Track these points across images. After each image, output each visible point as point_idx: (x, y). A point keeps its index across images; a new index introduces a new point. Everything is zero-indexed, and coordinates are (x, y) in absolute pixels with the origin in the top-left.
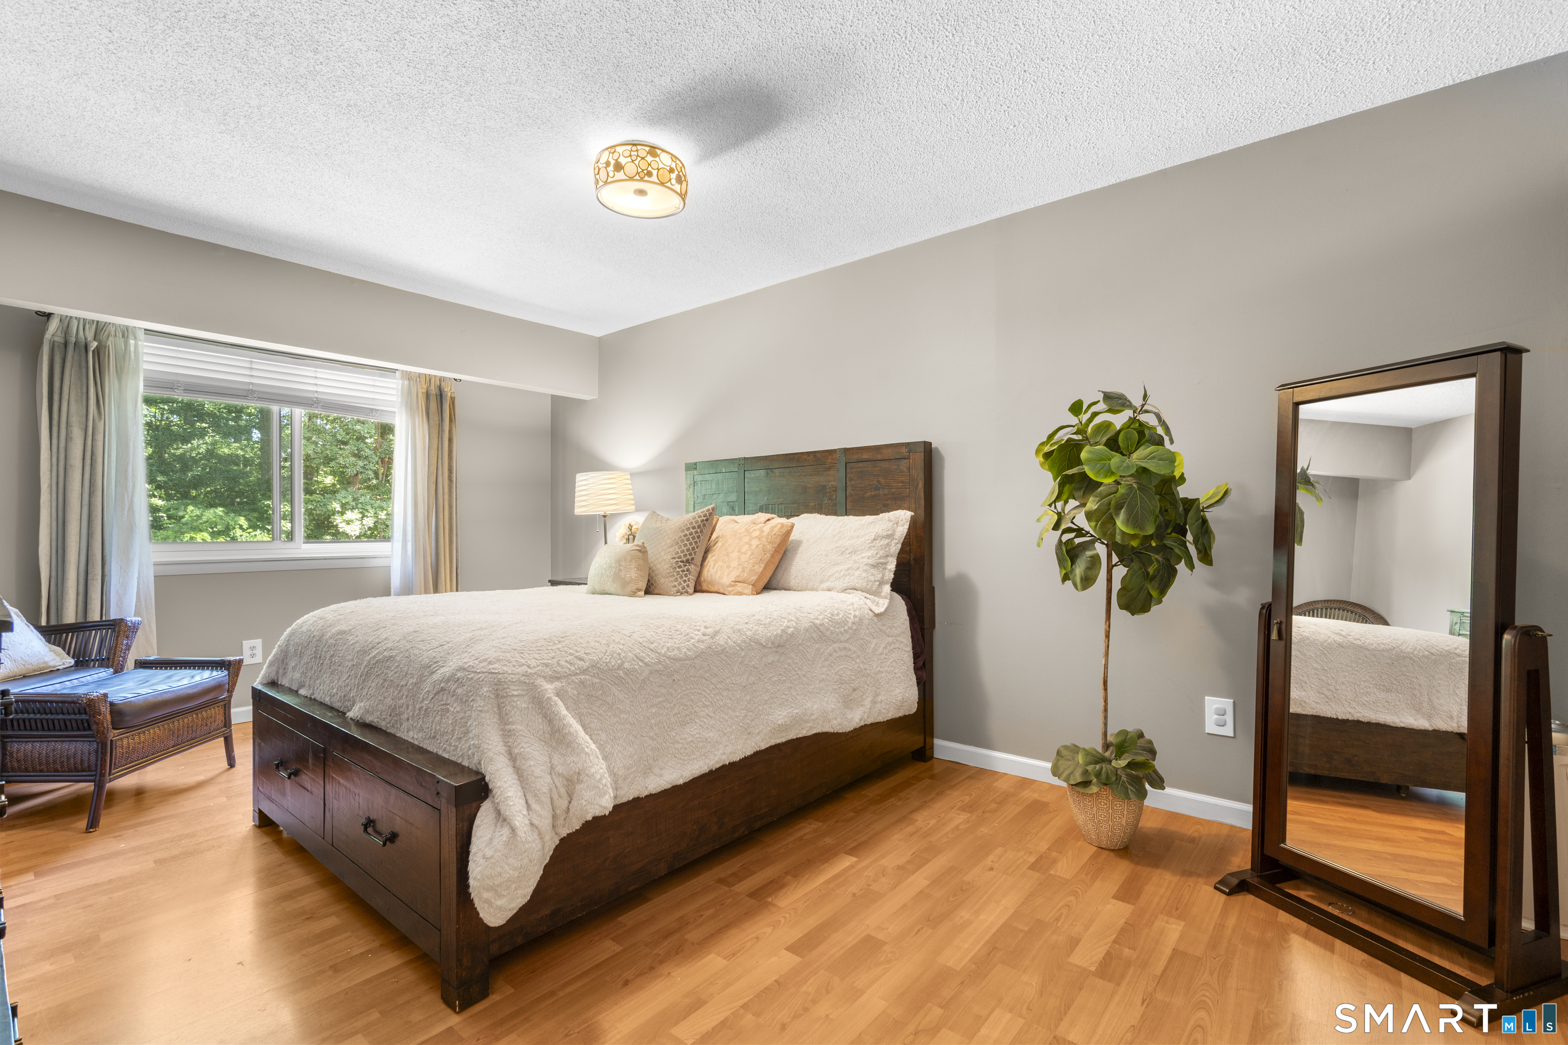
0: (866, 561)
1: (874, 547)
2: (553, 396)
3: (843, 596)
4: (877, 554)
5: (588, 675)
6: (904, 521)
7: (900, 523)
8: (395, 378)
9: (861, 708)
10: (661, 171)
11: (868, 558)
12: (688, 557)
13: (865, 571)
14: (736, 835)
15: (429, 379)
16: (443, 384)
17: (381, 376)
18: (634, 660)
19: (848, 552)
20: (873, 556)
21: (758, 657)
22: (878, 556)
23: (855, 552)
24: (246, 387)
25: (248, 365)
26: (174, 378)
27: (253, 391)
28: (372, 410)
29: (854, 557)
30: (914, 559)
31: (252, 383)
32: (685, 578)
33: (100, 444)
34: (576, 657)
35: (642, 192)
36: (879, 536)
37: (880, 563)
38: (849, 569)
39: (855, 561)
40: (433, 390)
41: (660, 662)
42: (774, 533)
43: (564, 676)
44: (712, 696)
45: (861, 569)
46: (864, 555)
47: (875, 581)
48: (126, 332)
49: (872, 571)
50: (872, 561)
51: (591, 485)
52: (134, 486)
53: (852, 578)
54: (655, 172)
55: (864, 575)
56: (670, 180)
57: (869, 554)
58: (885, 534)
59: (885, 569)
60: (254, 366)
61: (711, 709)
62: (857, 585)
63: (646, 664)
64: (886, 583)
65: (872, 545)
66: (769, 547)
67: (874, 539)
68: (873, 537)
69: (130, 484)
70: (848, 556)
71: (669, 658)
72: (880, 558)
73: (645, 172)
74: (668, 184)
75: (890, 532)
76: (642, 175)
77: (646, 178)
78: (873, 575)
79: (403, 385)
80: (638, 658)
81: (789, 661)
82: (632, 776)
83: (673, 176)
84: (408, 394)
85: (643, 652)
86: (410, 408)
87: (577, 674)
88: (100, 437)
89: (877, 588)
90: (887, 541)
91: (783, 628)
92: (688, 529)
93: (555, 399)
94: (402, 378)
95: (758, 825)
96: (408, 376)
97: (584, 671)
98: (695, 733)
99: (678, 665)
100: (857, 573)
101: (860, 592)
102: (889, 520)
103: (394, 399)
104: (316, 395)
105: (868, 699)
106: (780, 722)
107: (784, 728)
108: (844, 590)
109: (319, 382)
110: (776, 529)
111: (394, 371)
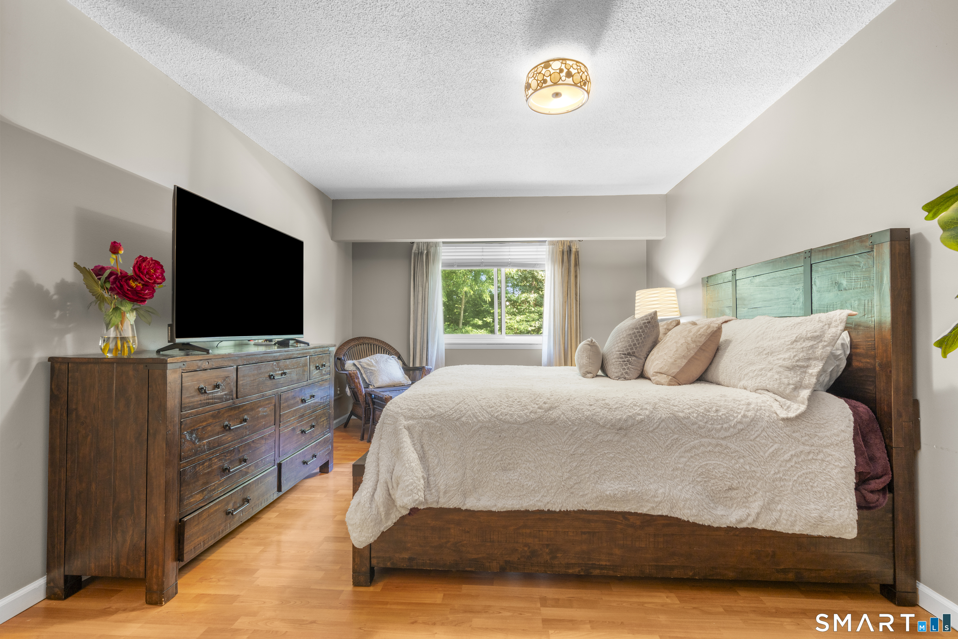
0: (781, 362)
1: (793, 348)
2: (647, 240)
3: (755, 395)
4: (795, 356)
5: (434, 420)
6: (839, 322)
7: (833, 324)
8: (545, 245)
9: (744, 509)
10: (552, 76)
11: (784, 359)
12: (630, 351)
13: (778, 373)
14: (571, 571)
15: (563, 243)
16: (571, 244)
17: (540, 245)
18: (470, 417)
19: (765, 352)
20: (789, 359)
21: (592, 434)
22: (797, 358)
23: (771, 353)
24: (480, 261)
25: (481, 250)
26: (454, 261)
27: (482, 262)
28: (535, 264)
29: (770, 358)
30: (880, 365)
31: (483, 259)
32: (624, 367)
33: (427, 293)
34: (430, 408)
35: (557, 95)
36: (801, 338)
37: (798, 366)
38: (762, 369)
39: (770, 363)
40: (566, 249)
41: (490, 421)
42: (699, 333)
43: (417, 418)
44: (536, 455)
45: (774, 371)
46: (779, 356)
47: (789, 384)
48: (436, 245)
49: (787, 373)
50: (788, 363)
51: (641, 299)
52: (437, 310)
53: (764, 378)
54: (548, 79)
55: (777, 376)
56: (561, 78)
57: (786, 356)
58: (809, 335)
59: (805, 372)
60: (484, 250)
61: (533, 465)
62: (768, 386)
63: (479, 421)
64: (806, 388)
65: (792, 346)
66: (693, 345)
67: (795, 341)
68: (794, 338)
69: (435, 309)
70: (764, 356)
71: (501, 420)
72: (798, 361)
73: (542, 81)
74: (560, 82)
75: (817, 334)
76: (540, 85)
77: (544, 85)
78: (787, 377)
79: (549, 248)
80: (474, 416)
81: (633, 444)
82: (452, 492)
83: (563, 74)
84: (553, 253)
85: (480, 412)
86: (553, 261)
87: (426, 418)
88: (427, 290)
89: (791, 392)
90: (812, 343)
91: (630, 414)
92: (637, 329)
93: (648, 241)
94: (549, 245)
95: (596, 572)
96: (552, 243)
97: (432, 417)
98: (514, 478)
99: (506, 426)
100: (769, 374)
101: (771, 394)
102: (820, 321)
103: (544, 257)
104: (510, 260)
105: (756, 503)
106: (608, 493)
107: (613, 498)
108: (756, 390)
109: (511, 253)
110: (702, 330)
111: (545, 241)
